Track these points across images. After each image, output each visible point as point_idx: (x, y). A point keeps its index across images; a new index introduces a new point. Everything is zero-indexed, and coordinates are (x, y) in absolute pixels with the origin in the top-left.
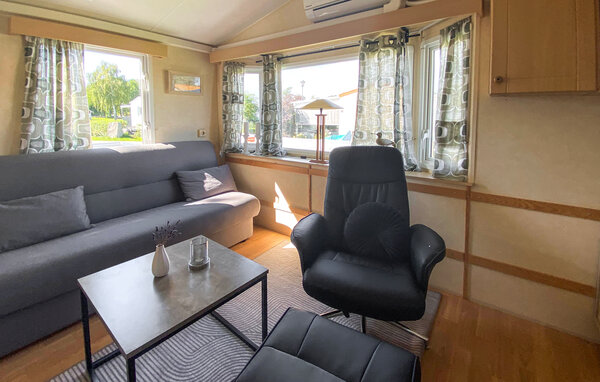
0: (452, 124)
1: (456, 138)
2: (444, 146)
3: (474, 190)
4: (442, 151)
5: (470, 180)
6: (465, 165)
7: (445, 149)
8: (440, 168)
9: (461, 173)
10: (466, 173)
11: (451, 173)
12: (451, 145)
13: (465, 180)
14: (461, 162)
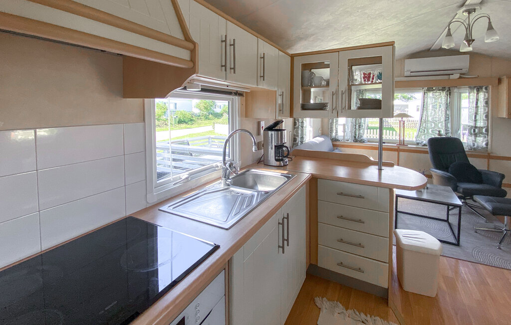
0: (479, 127)
1: (481, 133)
2: (476, 137)
3: (491, 155)
4: (476, 139)
5: (489, 151)
6: (487, 144)
7: (477, 138)
8: (475, 146)
9: (484, 148)
10: (487, 148)
11: (480, 148)
12: (480, 136)
13: (487, 151)
14: (484, 143)
